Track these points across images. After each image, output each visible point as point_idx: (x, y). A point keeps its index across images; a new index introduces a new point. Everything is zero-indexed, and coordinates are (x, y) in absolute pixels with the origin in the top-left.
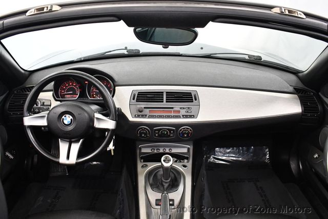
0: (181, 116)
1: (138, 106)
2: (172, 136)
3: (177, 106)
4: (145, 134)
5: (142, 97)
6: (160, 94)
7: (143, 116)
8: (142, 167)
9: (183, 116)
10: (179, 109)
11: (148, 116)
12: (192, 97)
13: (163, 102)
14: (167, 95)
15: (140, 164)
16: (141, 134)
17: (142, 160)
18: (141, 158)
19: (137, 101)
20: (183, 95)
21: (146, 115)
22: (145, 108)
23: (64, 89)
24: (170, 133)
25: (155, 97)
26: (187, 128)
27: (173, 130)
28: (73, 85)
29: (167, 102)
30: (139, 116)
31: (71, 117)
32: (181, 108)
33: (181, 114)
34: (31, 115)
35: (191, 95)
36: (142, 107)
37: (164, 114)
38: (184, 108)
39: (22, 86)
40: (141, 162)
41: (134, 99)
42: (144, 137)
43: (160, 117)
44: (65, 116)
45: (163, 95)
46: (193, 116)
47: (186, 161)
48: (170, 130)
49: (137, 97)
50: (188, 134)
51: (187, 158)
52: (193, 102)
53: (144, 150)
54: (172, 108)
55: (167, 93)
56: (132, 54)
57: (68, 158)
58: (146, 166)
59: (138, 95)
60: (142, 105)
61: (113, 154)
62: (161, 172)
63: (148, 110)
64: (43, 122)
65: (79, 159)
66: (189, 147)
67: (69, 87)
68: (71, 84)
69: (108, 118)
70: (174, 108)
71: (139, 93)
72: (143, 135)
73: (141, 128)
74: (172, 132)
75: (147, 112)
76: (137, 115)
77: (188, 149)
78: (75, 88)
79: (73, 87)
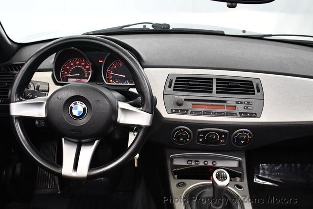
0: (238, 114)
1: (176, 97)
2: (222, 143)
3: (231, 99)
4: (185, 138)
5: (181, 84)
6: (208, 81)
7: (184, 112)
8: (178, 185)
9: (240, 113)
10: (234, 104)
11: (189, 112)
12: (253, 88)
13: (211, 92)
14: (217, 83)
15: (174, 183)
16: (178, 137)
17: (176, 176)
18: (175, 173)
19: (174, 90)
20: (241, 84)
21: (187, 111)
22: (186, 100)
23: (67, 70)
24: (221, 137)
25: (200, 85)
26: (245, 132)
27: (225, 134)
28: (81, 65)
29: (217, 92)
30: (177, 112)
31: (84, 106)
32: (237, 102)
33: (237, 111)
34: (21, 100)
35: (252, 85)
36: (181, 99)
37: (214, 110)
38: (241, 103)
39: (7, 63)
40: (174, 178)
41: (170, 87)
42: (182, 141)
43: (208, 114)
44: (75, 104)
45: (212, 83)
46: (255, 114)
47: (238, 179)
48: (220, 133)
49: (175, 84)
50: (246, 140)
51: (240, 176)
52: (254, 94)
53: (177, 162)
54: (225, 102)
55: (217, 79)
56: (160, 29)
57: (75, 167)
58: (184, 184)
59: (176, 81)
60: (182, 96)
61: (136, 165)
63: (190, 103)
64: (39, 112)
65: (93, 170)
66: (241, 159)
67: (74, 67)
68: (77, 63)
69: (141, 109)
70: (227, 102)
71: (177, 78)
72: (181, 139)
73: (180, 129)
74: (223, 136)
75: (188, 105)
76: (174, 110)
77: (240, 163)
78: (83, 68)
79: (81, 67)
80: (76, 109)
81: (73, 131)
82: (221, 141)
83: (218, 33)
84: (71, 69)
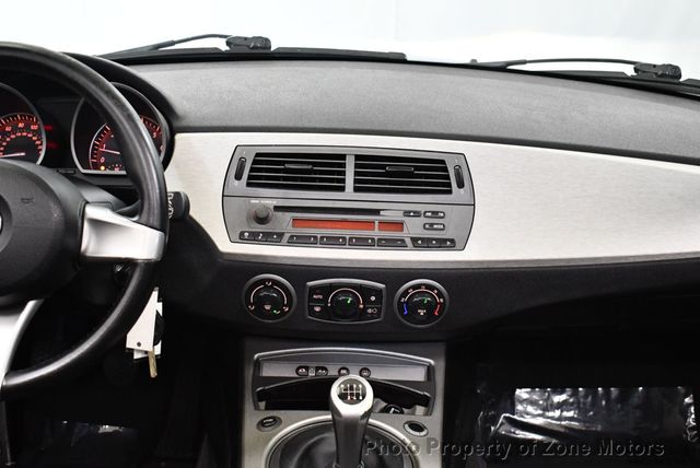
0: (408, 241)
1: (253, 201)
2: (372, 316)
3: (393, 205)
4: (277, 304)
5: (266, 169)
6: (335, 160)
7: (270, 237)
8: (262, 424)
9: (414, 240)
10: (398, 216)
11: (287, 236)
12: (448, 177)
13: (342, 189)
14: (357, 166)
15: (252, 417)
16: (260, 302)
17: (262, 405)
18: (260, 397)
19: (249, 185)
20: (417, 168)
21: (281, 235)
22: (277, 208)
24: (366, 301)
25: (316, 172)
26: (428, 287)
27: (378, 292)
28: (29, 131)
29: (356, 190)
30: (253, 238)
32: (407, 213)
33: (406, 234)
35: (446, 170)
36: (265, 207)
37: (347, 233)
38: (417, 214)
40: (257, 408)
41: (238, 177)
43: (333, 241)
45: (344, 165)
46: (452, 241)
47: (420, 410)
48: (366, 292)
49: (252, 170)
50: (430, 307)
51: (426, 402)
52: (450, 192)
53: (270, 371)
54: (376, 212)
55: (358, 157)
56: (246, 50)
58: (276, 421)
59: (255, 162)
60: (269, 198)
61: (153, 373)
62: (329, 444)
63: (289, 216)
65: (17, 374)
66: (432, 362)
67: (13, 136)
68: (21, 125)
69: (135, 219)
70: (382, 213)
71: (258, 155)
72: (268, 307)
73: (263, 281)
74: (373, 298)
75: (284, 222)
76: (246, 234)
77: (430, 371)
78: (34, 138)
79: (30, 135)
82: (370, 311)
83: (391, 57)
84: (5, 141)
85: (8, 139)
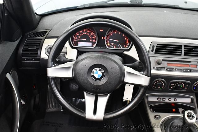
1: (156, 58)
3: (194, 60)
4: (161, 86)
5: (161, 49)
6: (179, 47)
7: (162, 69)
8: (155, 117)
10: (196, 64)
11: (166, 69)
13: (181, 55)
14: (185, 48)
15: (151, 115)
17: (152, 109)
18: (151, 107)
19: (155, 53)
21: (164, 68)
22: (163, 60)
23: (78, 36)
24: (185, 86)
25: (173, 50)
27: (189, 84)
28: (87, 33)
29: (185, 55)
30: (157, 68)
31: (103, 71)
34: (56, 66)
36: (160, 60)
37: (182, 68)
39: (34, 31)
41: (152, 51)
42: (159, 89)
43: (179, 70)
44: (96, 70)
45: (181, 48)
48: (185, 83)
49: (156, 49)
53: (151, 99)
54: (189, 62)
55: (185, 46)
56: (136, 4)
57: (95, 112)
58: (159, 117)
59: (157, 47)
60: (161, 57)
63: (166, 62)
64: (69, 74)
65: (107, 115)
66: (193, 97)
68: (85, 31)
70: (191, 62)
71: (158, 44)
72: (159, 87)
73: (158, 80)
74: (187, 85)
75: (165, 64)
76: (155, 68)
77: (192, 100)
78: (89, 35)
79: (87, 34)
80: (97, 73)
81: (94, 88)
82: (185, 88)
84: (80, 35)
85: (81, 35)
